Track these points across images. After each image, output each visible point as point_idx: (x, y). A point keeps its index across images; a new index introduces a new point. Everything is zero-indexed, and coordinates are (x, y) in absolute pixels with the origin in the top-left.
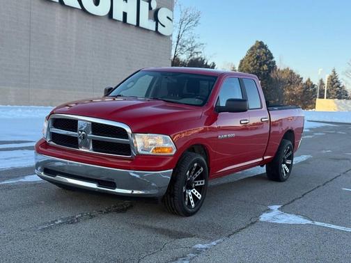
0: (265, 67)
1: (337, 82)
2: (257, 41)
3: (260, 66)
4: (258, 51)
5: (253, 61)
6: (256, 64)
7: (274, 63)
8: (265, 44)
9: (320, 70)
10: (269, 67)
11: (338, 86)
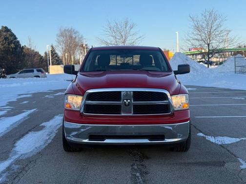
0: (13, 45)
1: (55, 53)
2: (3, 27)
3: (9, 44)
4: (5, 34)
5: (3, 41)
6: (5, 43)
7: (18, 42)
8: (9, 28)
9: (47, 46)
10: (16, 45)
11: (56, 56)
